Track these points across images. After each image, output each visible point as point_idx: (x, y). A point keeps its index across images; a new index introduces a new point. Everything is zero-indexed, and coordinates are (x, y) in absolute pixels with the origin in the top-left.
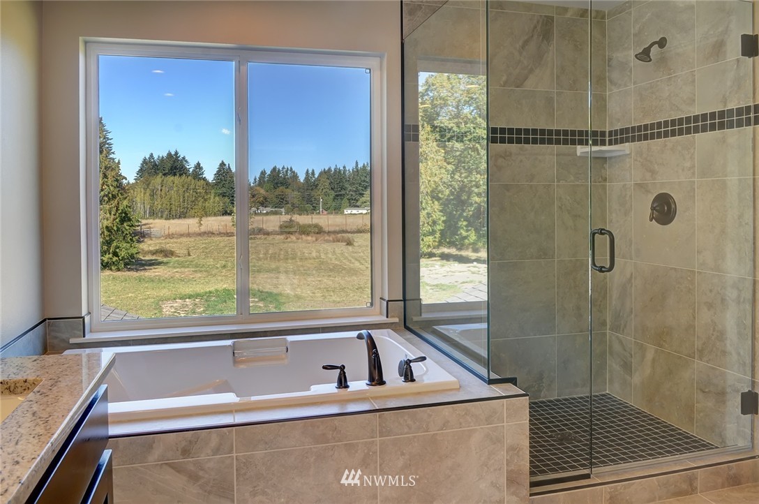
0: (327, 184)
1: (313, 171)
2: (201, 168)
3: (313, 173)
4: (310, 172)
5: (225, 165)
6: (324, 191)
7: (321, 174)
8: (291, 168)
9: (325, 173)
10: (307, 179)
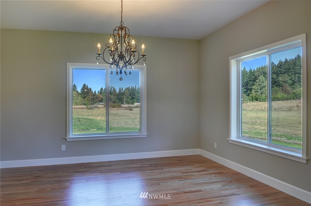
0: (128, 93)
1: (122, 88)
2: (76, 87)
3: (122, 89)
4: (121, 88)
5: (86, 85)
6: (127, 96)
7: (126, 89)
8: (113, 87)
9: (127, 89)
10: (120, 91)
